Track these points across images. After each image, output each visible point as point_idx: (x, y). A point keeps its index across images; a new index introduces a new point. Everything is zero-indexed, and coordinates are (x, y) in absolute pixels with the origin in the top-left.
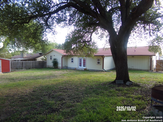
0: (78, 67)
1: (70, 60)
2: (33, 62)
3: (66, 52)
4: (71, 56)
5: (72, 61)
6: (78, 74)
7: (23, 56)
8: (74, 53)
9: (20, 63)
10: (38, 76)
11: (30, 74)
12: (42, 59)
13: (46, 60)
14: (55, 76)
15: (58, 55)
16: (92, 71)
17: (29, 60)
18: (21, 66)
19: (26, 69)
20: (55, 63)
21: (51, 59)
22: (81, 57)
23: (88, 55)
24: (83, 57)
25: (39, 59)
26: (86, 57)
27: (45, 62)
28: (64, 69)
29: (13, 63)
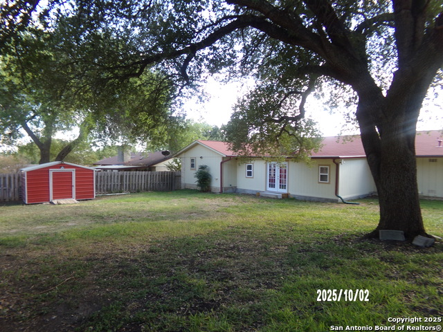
0: (264, 190)
1: (243, 170)
2: (148, 175)
3: (234, 149)
4: (247, 158)
5: (249, 174)
6: (266, 209)
7: (123, 160)
8: (255, 150)
9: (116, 177)
10: (161, 212)
11: (139, 205)
12: (169, 167)
13: (179, 168)
14: (203, 212)
15: (213, 156)
16: (305, 201)
17: (136, 169)
18: (119, 184)
19: (131, 193)
20: (204, 178)
21: (192, 166)
22: (274, 161)
23: (294, 157)
24: (279, 160)
25: (162, 167)
26: (287, 163)
27: (177, 174)
28: (227, 193)
29: (101, 177)
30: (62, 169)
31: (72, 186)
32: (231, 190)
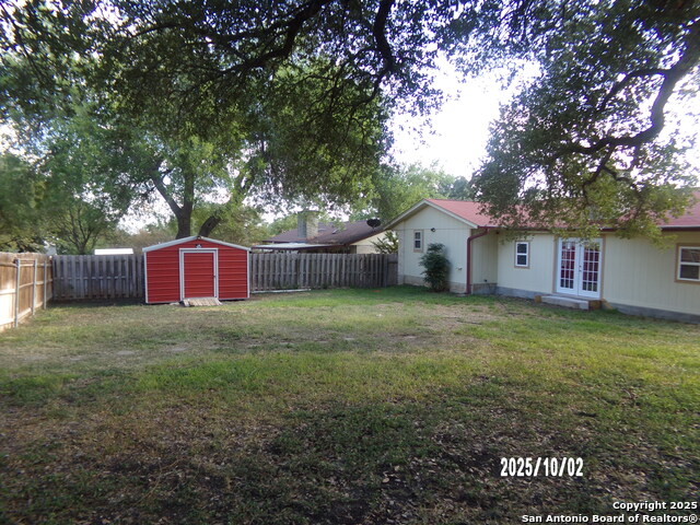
0: (550, 292)
1: (509, 253)
2: (341, 260)
3: (492, 212)
4: (519, 231)
5: (522, 260)
6: (559, 334)
7: (305, 233)
8: (534, 214)
9: (282, 262)
12: (379, 247)
13: (394, 250)
14: (430, 334)
15: (452, 230)
16: (643, 318)
17: (326, 250)
18: (294, 273)
19: (313, 289)
20: (438, 266)
21: (417, 244)
22: (575, 236)
24: (585, 234)
25: (367, 247)
26: (600, 241)
27: (391, 260)
28: (478, 295)
29: (263, 262)
30: (199, 249)
31: (213, 277)
32: (485, 290)
